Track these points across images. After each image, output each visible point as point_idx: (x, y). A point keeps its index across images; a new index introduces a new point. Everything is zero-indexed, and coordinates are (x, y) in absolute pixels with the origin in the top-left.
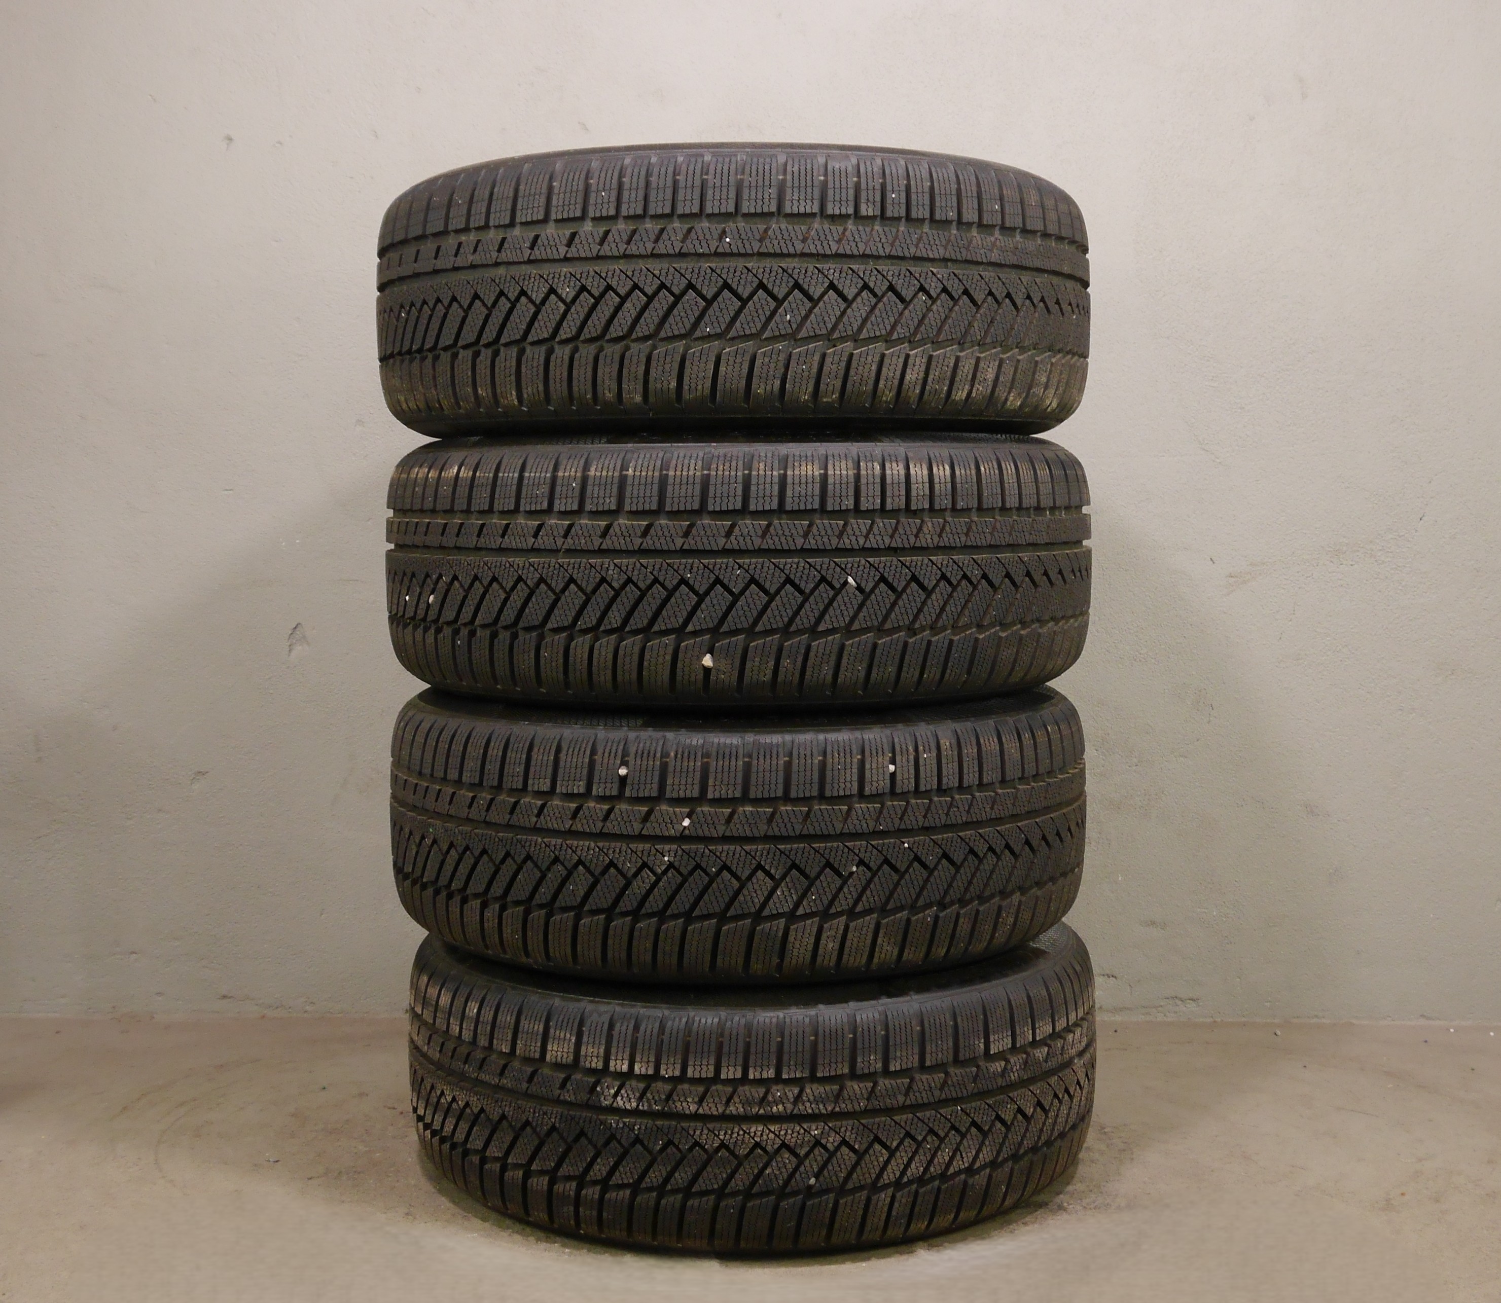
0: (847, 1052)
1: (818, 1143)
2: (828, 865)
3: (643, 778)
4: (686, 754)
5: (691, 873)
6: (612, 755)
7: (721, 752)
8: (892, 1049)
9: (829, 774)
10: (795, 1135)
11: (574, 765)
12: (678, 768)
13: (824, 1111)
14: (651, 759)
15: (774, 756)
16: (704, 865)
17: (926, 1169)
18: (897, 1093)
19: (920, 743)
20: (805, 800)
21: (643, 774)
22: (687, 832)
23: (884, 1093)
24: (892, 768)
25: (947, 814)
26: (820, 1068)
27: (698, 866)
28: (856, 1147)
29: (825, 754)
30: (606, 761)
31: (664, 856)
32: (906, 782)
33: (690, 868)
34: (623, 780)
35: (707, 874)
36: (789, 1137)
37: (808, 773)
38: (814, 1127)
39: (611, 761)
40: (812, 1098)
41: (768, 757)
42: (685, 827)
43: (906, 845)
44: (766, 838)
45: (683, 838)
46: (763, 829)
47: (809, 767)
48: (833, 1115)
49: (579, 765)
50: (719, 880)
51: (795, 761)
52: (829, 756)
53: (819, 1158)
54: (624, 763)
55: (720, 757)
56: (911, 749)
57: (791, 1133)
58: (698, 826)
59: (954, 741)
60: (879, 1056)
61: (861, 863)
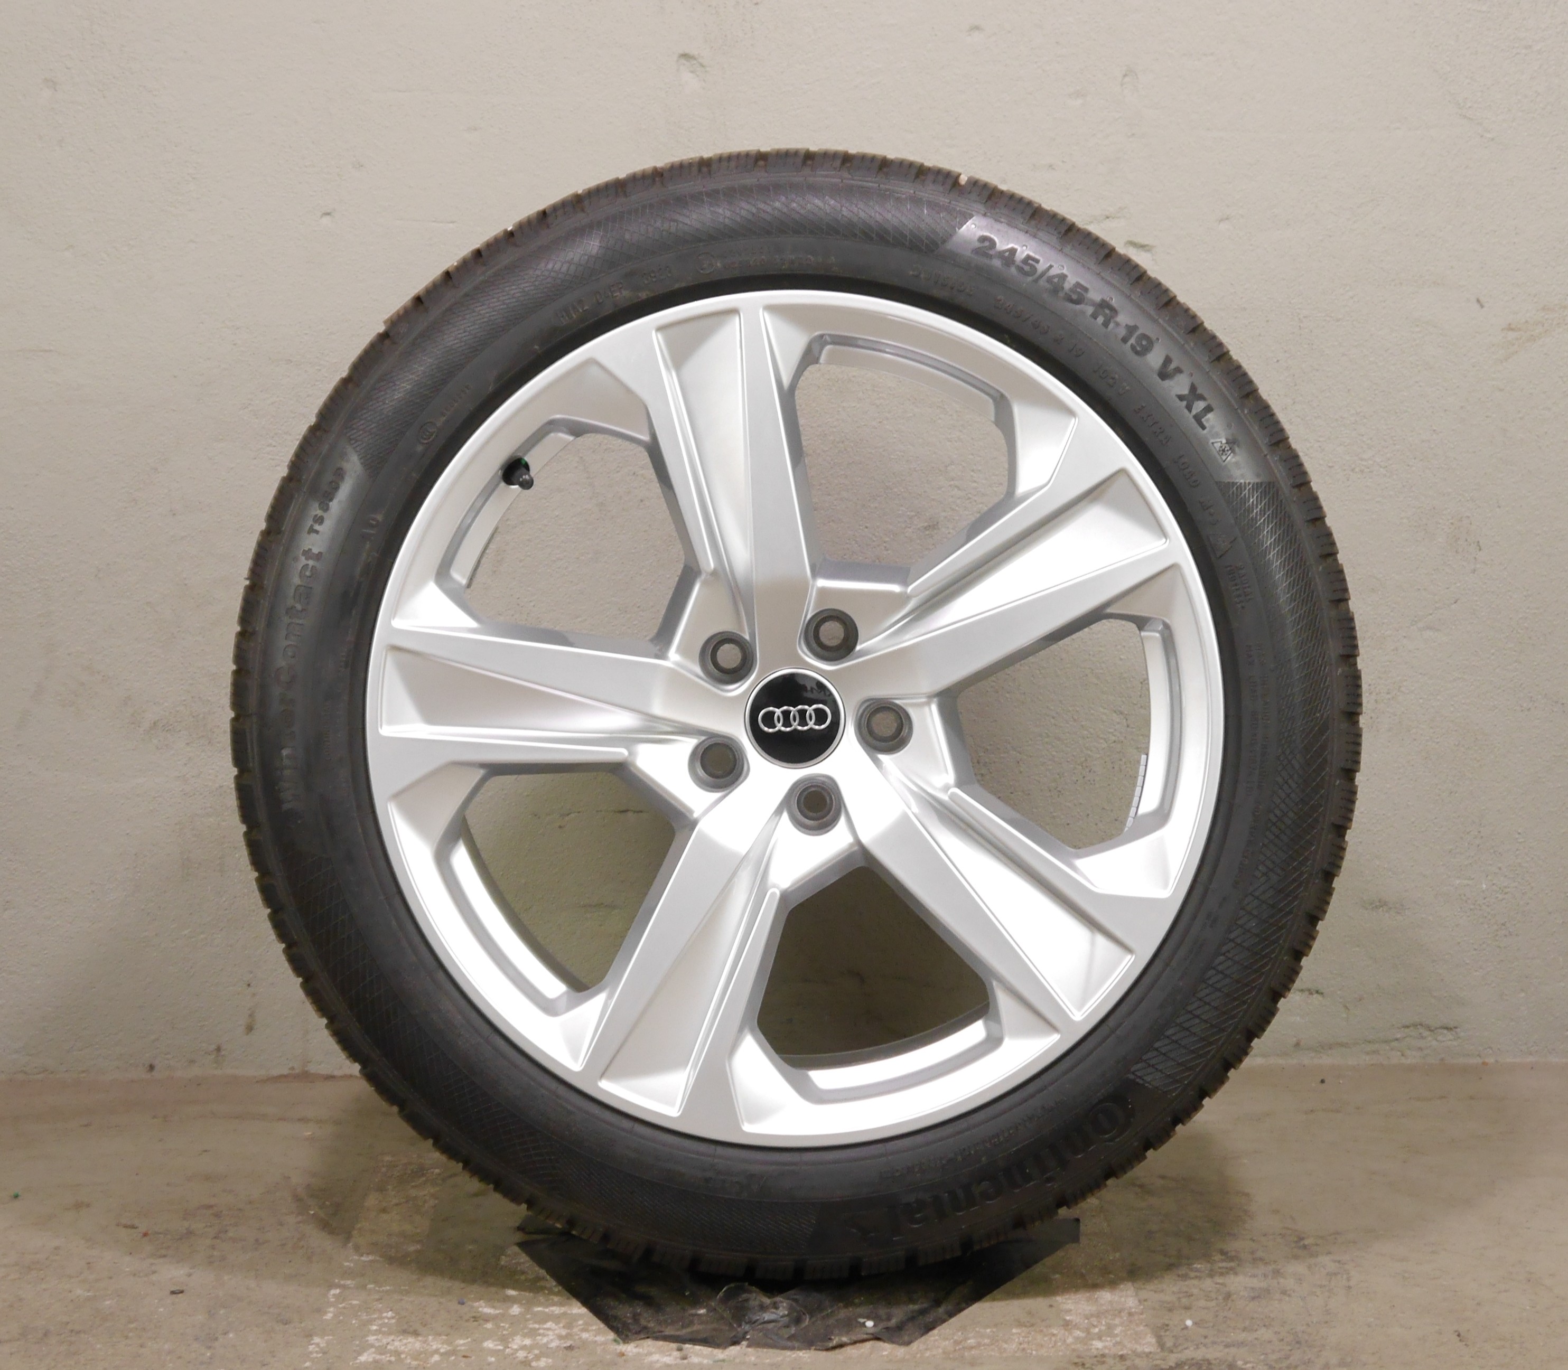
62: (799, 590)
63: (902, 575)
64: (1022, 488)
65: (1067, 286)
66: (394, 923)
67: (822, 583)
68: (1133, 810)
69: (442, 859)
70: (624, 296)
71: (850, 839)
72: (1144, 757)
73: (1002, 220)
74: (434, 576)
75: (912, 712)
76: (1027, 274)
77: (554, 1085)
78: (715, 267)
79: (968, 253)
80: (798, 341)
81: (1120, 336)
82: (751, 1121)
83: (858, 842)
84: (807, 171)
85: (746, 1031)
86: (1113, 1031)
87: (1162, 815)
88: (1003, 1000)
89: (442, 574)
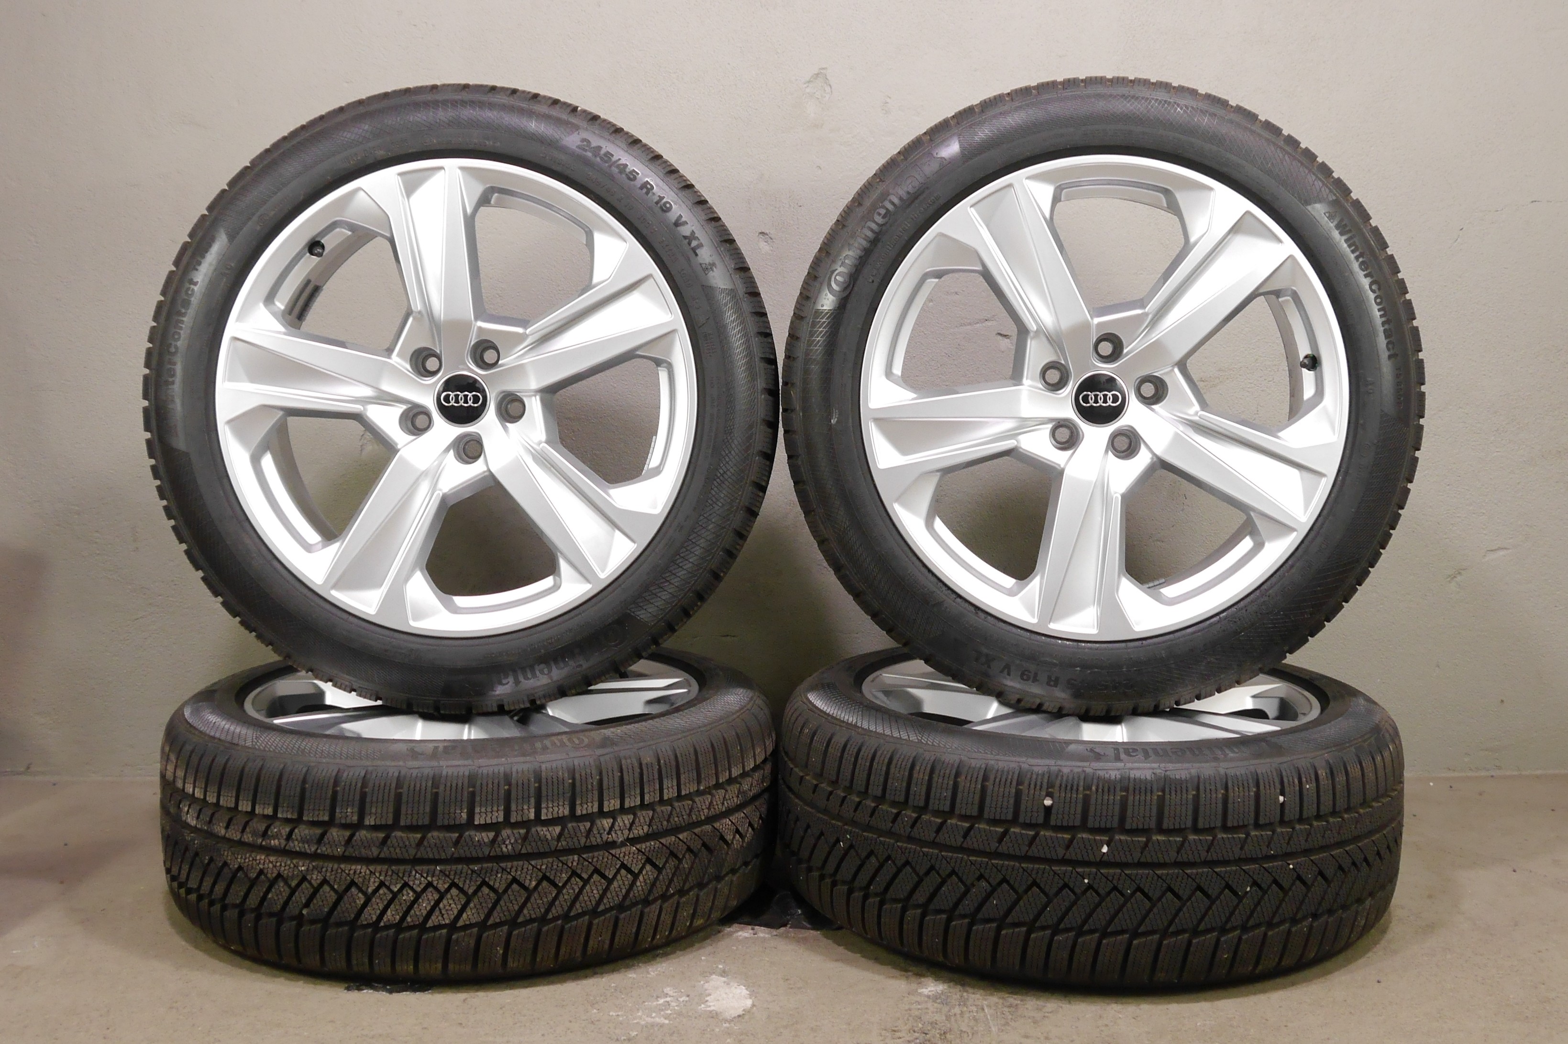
0: (328, 802)
1: (304, 879)
2: (1228, 886)
3: (1067, 809)
4: (1106, 789)
5: (1109, 893)
6: (1038, 787)
7: (1138, 787)
8: (368, 806)
9: (1230, 806)
10: (287, 868)
11: (1001, 794)
12: (1100, 801)
13: (308, 851)
14: (1074, 792)
15: (1184, 791)
16: (1120, 887)
17: (403, 918)
18: (372, 845)
19: (1303, 776)
20: (1210, 830)
21: (1067, 805)
22: (1105, 858)
23: (360, 844)
24: (1281, 799)
25: (1323, 837)
26: (306, 813)
27: (1115, 888)
28: (336, 887)
29: (1226, 788)
30: (1032, 792)
31: (1084, 879)
32: (1292, 813)
33: (1107, 890)
34: (1048, 809)
35: (1122, 895)
36: (283, 869)
37: (1213, 806)
38: (301, 864)
39: (1037, 793)
40: (299, 838)
41: (1179, 792)
42: (1104, 853)
43: (1291, 866)
44: (1177, 864)
45: (1103, 863)
46: (1173, 856)
47: (1214, 801)
48: (315, 856)
49: (1007, 794)
50: (1133, 900)
51: (1202, 795)
52: (1230, 791)
53: (306, 892)
54: (1050, 795)
55: (1137, 792)
56: (1296, 781)
57: (284, 865)
58: (1116, 853)
59: (1328, 771)
60: (356, 810)
61: (1255, 884)
62: (467, 326)
63: (524, 323)
64: (595, 280)
65: (627, 170)
66: (221, 492)
67: (480, 324)
68: (646, 466)
69: (256, 461)
70: (381, 154)
71: (485, 469)
72: (654, 437)
73: (596, 132)
74: (263, 299)
75: (526, 400)
76: (606, 162)
77: (305, 591)
78: (433, 142)
79: (574, 148)
80: (479, 189)
81: (655, 201)
82: (414, 619)
83: (489, 470)
84: (490, 95)
85: (418, 569)
86: (620, 586)
87: (657, 471)
88: (563, 565)
89: (269, 299)
